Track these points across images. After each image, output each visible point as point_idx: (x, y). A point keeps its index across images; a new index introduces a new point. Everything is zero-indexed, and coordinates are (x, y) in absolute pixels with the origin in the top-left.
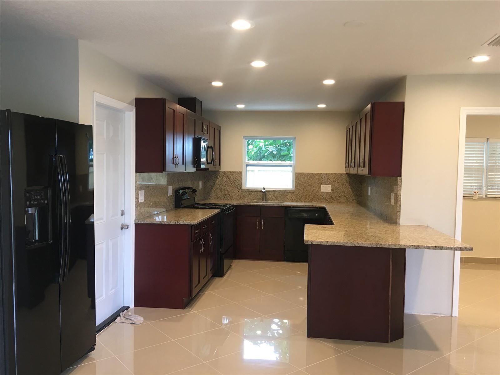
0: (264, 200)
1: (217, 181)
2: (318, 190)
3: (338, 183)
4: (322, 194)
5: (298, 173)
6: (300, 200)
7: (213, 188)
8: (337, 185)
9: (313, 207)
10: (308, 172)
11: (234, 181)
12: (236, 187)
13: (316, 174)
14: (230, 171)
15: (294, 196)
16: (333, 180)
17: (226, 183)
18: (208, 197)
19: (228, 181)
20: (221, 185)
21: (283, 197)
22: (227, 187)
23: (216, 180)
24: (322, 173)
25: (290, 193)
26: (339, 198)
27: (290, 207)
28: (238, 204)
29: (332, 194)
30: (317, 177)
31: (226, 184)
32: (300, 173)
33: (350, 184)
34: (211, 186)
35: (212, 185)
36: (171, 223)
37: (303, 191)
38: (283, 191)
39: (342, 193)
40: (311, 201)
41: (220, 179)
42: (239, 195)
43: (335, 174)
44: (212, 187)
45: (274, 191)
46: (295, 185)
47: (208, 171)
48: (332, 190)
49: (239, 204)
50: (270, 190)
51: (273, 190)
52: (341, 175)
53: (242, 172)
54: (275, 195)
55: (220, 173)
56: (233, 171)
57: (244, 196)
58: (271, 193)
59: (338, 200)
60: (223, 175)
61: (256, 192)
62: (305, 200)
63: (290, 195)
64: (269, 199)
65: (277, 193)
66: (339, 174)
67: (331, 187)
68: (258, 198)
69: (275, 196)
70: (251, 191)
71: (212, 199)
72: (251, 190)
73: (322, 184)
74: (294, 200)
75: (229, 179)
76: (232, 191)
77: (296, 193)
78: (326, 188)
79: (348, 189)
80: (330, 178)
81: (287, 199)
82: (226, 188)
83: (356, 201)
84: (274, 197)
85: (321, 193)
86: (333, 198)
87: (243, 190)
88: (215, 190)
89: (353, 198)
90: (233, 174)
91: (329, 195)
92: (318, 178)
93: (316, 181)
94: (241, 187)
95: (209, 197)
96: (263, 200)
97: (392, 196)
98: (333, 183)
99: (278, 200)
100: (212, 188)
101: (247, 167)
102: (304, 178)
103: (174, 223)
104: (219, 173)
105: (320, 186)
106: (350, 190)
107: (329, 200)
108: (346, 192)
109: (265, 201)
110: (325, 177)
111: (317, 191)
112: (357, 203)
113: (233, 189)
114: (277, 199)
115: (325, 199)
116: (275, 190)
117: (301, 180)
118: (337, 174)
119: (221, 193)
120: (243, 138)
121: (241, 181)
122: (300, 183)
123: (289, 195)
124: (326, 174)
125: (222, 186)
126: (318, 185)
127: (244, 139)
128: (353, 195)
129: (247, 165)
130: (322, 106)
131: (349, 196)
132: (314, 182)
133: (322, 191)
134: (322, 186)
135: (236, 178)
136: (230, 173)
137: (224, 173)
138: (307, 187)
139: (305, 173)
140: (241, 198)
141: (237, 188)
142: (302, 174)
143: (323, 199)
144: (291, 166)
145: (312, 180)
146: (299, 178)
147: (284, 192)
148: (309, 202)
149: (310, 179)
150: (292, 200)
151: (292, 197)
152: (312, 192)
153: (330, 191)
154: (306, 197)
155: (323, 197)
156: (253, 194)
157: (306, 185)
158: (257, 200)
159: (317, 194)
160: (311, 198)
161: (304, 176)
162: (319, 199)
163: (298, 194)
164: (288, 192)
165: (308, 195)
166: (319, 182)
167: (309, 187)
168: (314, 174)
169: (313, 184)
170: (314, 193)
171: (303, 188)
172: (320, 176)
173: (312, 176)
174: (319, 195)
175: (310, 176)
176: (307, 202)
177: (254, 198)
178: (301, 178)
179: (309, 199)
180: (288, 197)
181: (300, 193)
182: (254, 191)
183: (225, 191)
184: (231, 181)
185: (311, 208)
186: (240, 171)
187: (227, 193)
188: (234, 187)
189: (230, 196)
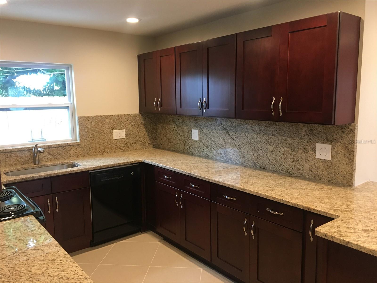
0: (37, 163)
2: (109, 138)
3: (132, 125)
4: (115, 143)
5: (83, 117)
6: (88, 153)
8: (131, 128)
9: (127, 164)
10: (96, 115)
13: (106, 117)
15: (79, 150)
16: (127, 123)
21: (65, 154)
24: (113, 115)
25: (74, 146)
26: (134, 145)
29: (127, 141)
30: (107, 120)
32: (85, 117)
33: (144, 126)
37: (91, 141)
38: (63, 145)
39: (137, 138)
43: (127, 115)
46: (80, 134)
48: (127, 135)
50: (43, 146)
51: (48, 146)
52: (135, 115)
54: (52, 153)
59: (133, 147)
61: (19, 152)
62: (95, 154)
65: (54, 149)
66: (132, 115)
67: (125, 132)
70: (10, 152)
72: (9, 151)
73: (114, 128)
74: (80, 155)
77: (82, 146)
78: (119, 134)
79: (143, 133)
80: (123, 120)
81: (70, 155)
83: (152, 146)
84: (50, 156)
85: (113, 141)
86: (128, 145)
89: (149, 142)
91: (123, 142)
92: (109, 122)
93: (107, 126)
96: (35, 164)
99: (57, 159)
102: (91, 123)
105: (112, 132)
106: (145, 133)
107: (124, 148)
108: (141, 137)
109: (39, 164)
110: (117, 120)
111: (108, 139)
112: (153, 147)
115: (119, 148)
116: (51, 145)
117: (87, 126)
118: (130, 115)
122: (86, 130)
123: (72, 150)
124: (119, 116)
126: (109, 130)
128: (148, 139)
130: (132, 20)
131: (145, 140)
132: (104, 128)
133: (114, 138)
134: (114, 131)
138: (95, 136)
139: (92, 116)
142: (88, 118)
143: (117, 148)
144: (68, 108)
145: (101, 125)
146: (83, 124)
147: (65, 146)
148: (100, 154)
149: (99, 124)
150: (77, 155)
151: (77, 152)
152: (103, 141)
153: (124, 137)
154: (95, 149)
155: (117, 146)
156: (15, 156)
157: (94, 133)
158: (22, 164)
159: (110, 143)
160: (102, 149)
161: (90, 121)
162: (112, 150)
163: (84, 147)
164: (70, 146)
165: (98, 146)
166: (111, 127)
167: (99, 135)
168: (103, 117)
169: (104, 130)
170: (105, 142)
171: (90, 137)
172: (110, 120)
173: (100, 119)
174: (112, 145)
175: (98, 119)
176: (97, 155)
177: (16, 162)
178: (87, 123)
179: (100, 151)
180: (71, 152)
181: (88, 144)
182: (15, 151)
185: (125, 165)
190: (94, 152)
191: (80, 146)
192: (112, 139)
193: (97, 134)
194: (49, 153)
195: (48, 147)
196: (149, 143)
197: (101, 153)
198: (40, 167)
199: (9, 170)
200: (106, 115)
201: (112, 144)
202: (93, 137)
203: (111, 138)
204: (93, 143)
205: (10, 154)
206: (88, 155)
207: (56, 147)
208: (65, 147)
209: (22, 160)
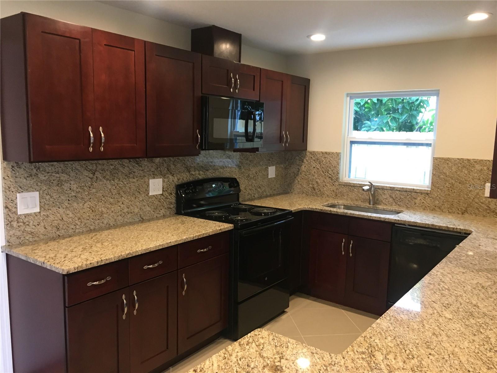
0: (372, 203)
1: (303, 166)
2: (478, 194)
4: (487, 202)
5: (440, 158)
6: (440, 208)
7: (297, 178)
10: (460, 157)
11: (328, 168)
12: (330, 177)
13: (476, 162)
14: (322, 151)
15: (428, 200)
17: (315, 170)
18: (289, 191)
19: (318, 167)
20: (307, 173)
21: (409, 201)
22: (316, 176)
23: (301, 165)
24: (489, 161)
25: (422, 193)
27: (404, 224)
28: (311, 208)
30: (478, 167)
31: (314, 172)
32: (443, 159)
34: (293, 174)
35: (295, 172)
37: (447, 192)
38: (408, 190)
40: (463, 214)
41: (307, 163)
42: (333, 191)
44: (296, 174)
45: (392, 189)
46: (433, 179)
47: (257, 152)
49: (314, 209)
50: (384, 186)
51: (391, 187)
53: (340, 153)
54: (394, 196)
55: (308, 154)
57: (341, 192)
58: (386, 192)
60: (312, 158)
62: (450, 211)
63: (421, 197)
64: (382, 201)
65: (397, 192)
68: (364, 198)
69: (393, 198)
70: (354, 186)
71: (295, 194)
72: (352, 185)
73: (487, 180)
74: (428, 208)
75: (320, 163)
76: (324, 183)
77: (433, 196)
81: (415, 204)
82: (314, 178)
84: (391, 199)
85: (484, 200)
87: (340, 184)
88: (299, 180)
90: (326, 156)
92: (482, 170)
93: (476, 175)
94: (338, 179)
95: (291, 190)
96: (370, 204)
99: (398, 205)
100: (295, 177)
101: (353, 145)
102: (450, 168)
104: (306, 154)
111: (476, 194)
113: (325, 180)
114: (396, 203)
115: (493, 212)
116: (394, 188)
117: (444, 171)
119: (308, 185)
120: (347, 96)
121: (338, 168)
122: (442, 176)
123: (419, 198)
125: (310, 174)
126: (478, 182)
127: (349, 98)
129: (352, 143)
132: (471, 177)
133: (486, 195)
134: (487, 185)
135: (330, 163)
136: (321, 155)
137: (313, 153)
138: (455, 186)
139: (453, 159)
140: (336, 195)
141: (332, 179)
142: (447, 160)
143: (488, 211)
144: (428, 145)
145: (466, 172)
146: (440, 167)
148: (458, 213)
149: (463, 170)
150: (424, 207)
151: (425, 202)
152: (466, 196)
154: (452, 205)
155: (489, 207)
156: (357, 191)
157: (453, 181)
158: (362, 201)
159: (477, 200)
160: (463, 207)
161: (450, 164)
162: (479, 211)
163: (436, 198)
164: (417, 192)
165: (457, 201)
166: (482, 177)
167: (461, 186)
168: (472, 161)
169: (469, 181)
170: (470, 198)
171: (447, 187)
172: (484, 166)
173: (468, 164)
174: (480, 204)
175: (463, 164)
176: (454, 213)
177: (357, 198)
178: (444, 167)
179: (458, 209)
180: (416, 201)
181: (441, 196)
182: (358, 187)
183: (313, 183)
184: (323, 168)
185: (445, 230)
186: (338, 151)
187: (316, 186)
188: (327, 178)
189: (320, 191)
190: (448, 208)
191: (430, 196)
192: (482, 195)
193: (458, 183)
194: (391, 196)
195: (390, 189)
197: (460, 212)
198: (371, 208)
199: (343, 203)
200: (478, 159)
201: (482, 203)
202: (450, 187)
203: (480, 193)
204: (449, 195)
205: (353, 188)
206: (439, 210)
207: (399, 191)
208: (410, 193)
209: (363, 197)
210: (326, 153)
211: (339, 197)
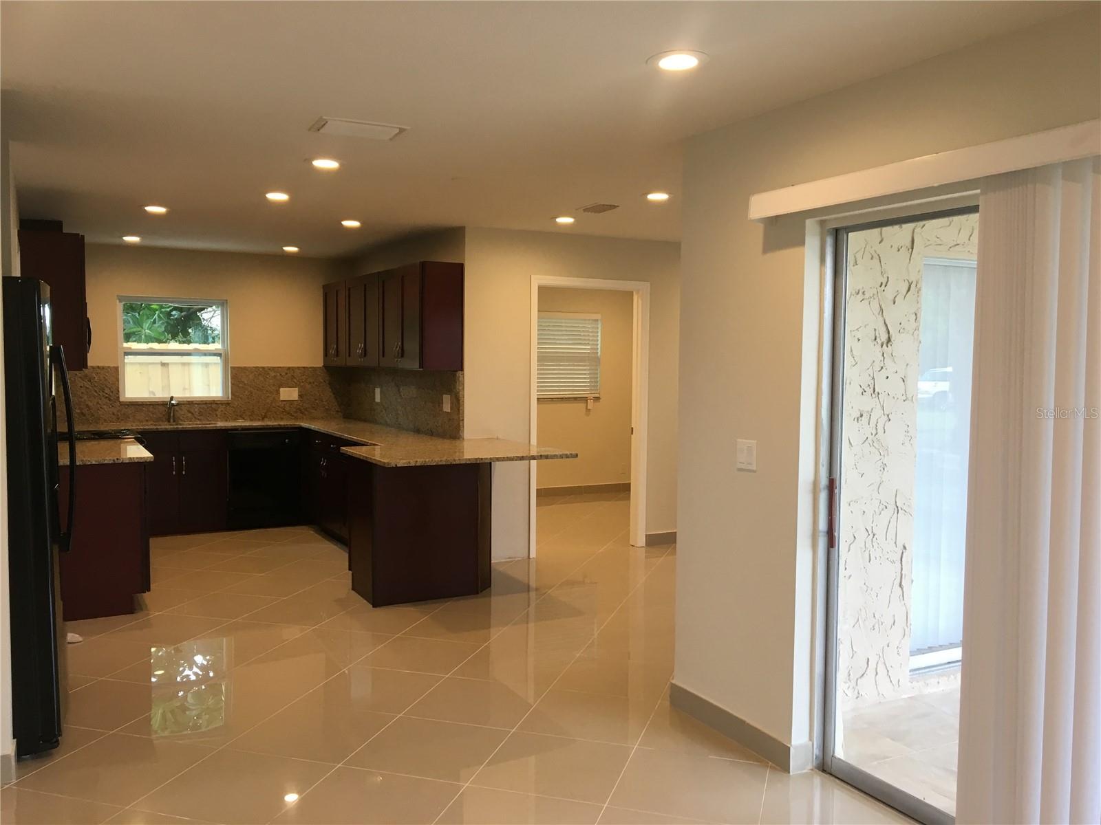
0: (172, 420)
2: (274, 399)
3: (310, 383)
4: (283, 405)
5: (237, 367)
6: (241, 416)
8: (308, 386)
9: (280, 427)
10: (255, 366)
11: (103, 386)
12: (106, 397)
13: (270, 369)
15: (230, 410)
16: (302, 379)
17: (83, 390)
19: (88, 386)
21: (209, 413)
22: (85, 397)
24: (280, 367)
25: (222, 404)
26: (312, 411)
27: (237, 430)
29: (301, 405)
30: (273, 374)
31: (82, 393)
32: (240, 368)
33: (330, 385)
36: (106, 462)
37: (247, 400)
38: (208, 402)
39: (317, 401)
40: (263, 419)
42: (113, 414)
43: (304, 368)
45: (191, 403)
46: (232, 389)
48: (300, 396)
50: (181, 401)
51: (189, 401)
52: (314, 369)
53: (118, 367)
54: (192, 411)
56: (99, 365)
57: (124, 414)
58: (183, 407)
59: (310, 413)
61: (152, 406)
62: (252, 418)
63: (222, 408)
64: (180, 418)
65: (196, 406)
66: (310, 368)
67: (299, 391)
70: (142, 405)
72: (140, 403)
73: (281, 386)
74: (230, 417)
75: (90, 381)
76: (99, 406)
77: (234, 405)
78: (289, 394)
79: (328, 394)
80: (295, 375)
81: (217, 415)
82: (83, 400)
83: (342, 415)
84: (190, 415)
85: (280, 403)
86: (303, 410)
87: (123, 403)
89: (337, 409)
90: (99, 371)
91: (295, 406)
92: (275, 376)
93: (271, 381)
94: (118, 398)
96: (169, 421)
97: (447, 399)
98: (302, 384)
99: (199, 419)
101: (126, 357)
102: (248, 376)
103: (111, 462)
105: (279, 390)
106: (330, 396)
107: (295, 415)
108: (324, 400)
109: (174, 421)
110: (286, 374)
111: (272, 399)
112: (344, 418)
113: (100, 402)
114: (195, 418)
115: (288, 413)
116: (193, 401)
117: (243, 380)
118: (307, 368)
120: (117, 299)
121: (118, 385)
122: (241, 385)
123: (220, 410)
124: (289, 368)
126: (274, 388)
127: (118, 301)
128: (336, 404)
129: (127, 354)
130: (291, 249)
131: (330, 406)
132: (267, 384)
133: (282, 399)
134: (281, 389)
135: (106, 380)
136: (91, 370)
138: (254, 393)
139: (249, 367)
140: (118, 419)
141: (110, 400)
142: (244, 369)
143: (284, 413)
144: (220, 355)
145: (262, 379)
146: (237, 377)
147: (211, 404)
149: (260, 378)
150: (226, 417)
151: (226, 412)
152: (264, 402)
153: (297, 399)
154: (253, 412)
155: (285, 410)
156: (147, 410)
157: (252, 389)
158: (154, 421)
159: (274, 405)
160: (263, 412)
161: (247, 373)
162: (277, 414)
163: (237, 407)
164: (217, 404)
165: (257, 407)
166: (277, 383)
167: (259, 393)
168: (267, 369)
169: (266, 387)
170: (268, 403)
171: (246, 395)
172: (277, 373)
173: (263, 372)
175: (259, 371)
176: (255, 419)
177: (147, 418)
178: (243, 376)
179: (259, 415)
180: (217, 413)
181: (242, 404)
182: (148, 405)
183: (82, 407)
184: (95, 386)
185: (278, 428)
186: (116, 365)
187: (86, 410)
188: (103, 398)
189: (94, 416)
190: (250, 415)
191: (231, 406)
192: (278, 400)
193: (256, 391)
194: (189, 411)
195: (187, 403)
196: (337, 411)
197: (260, 418)
200: (271, 367)
201: (278, 407)
202: (249, 395)
203: (276, 398)
204: (249, 402)
205: (141, 407)
206: (241, 419)
207: (198, 404)
209: (154, 416)
210: (98, 367)
211: (122, 420)
